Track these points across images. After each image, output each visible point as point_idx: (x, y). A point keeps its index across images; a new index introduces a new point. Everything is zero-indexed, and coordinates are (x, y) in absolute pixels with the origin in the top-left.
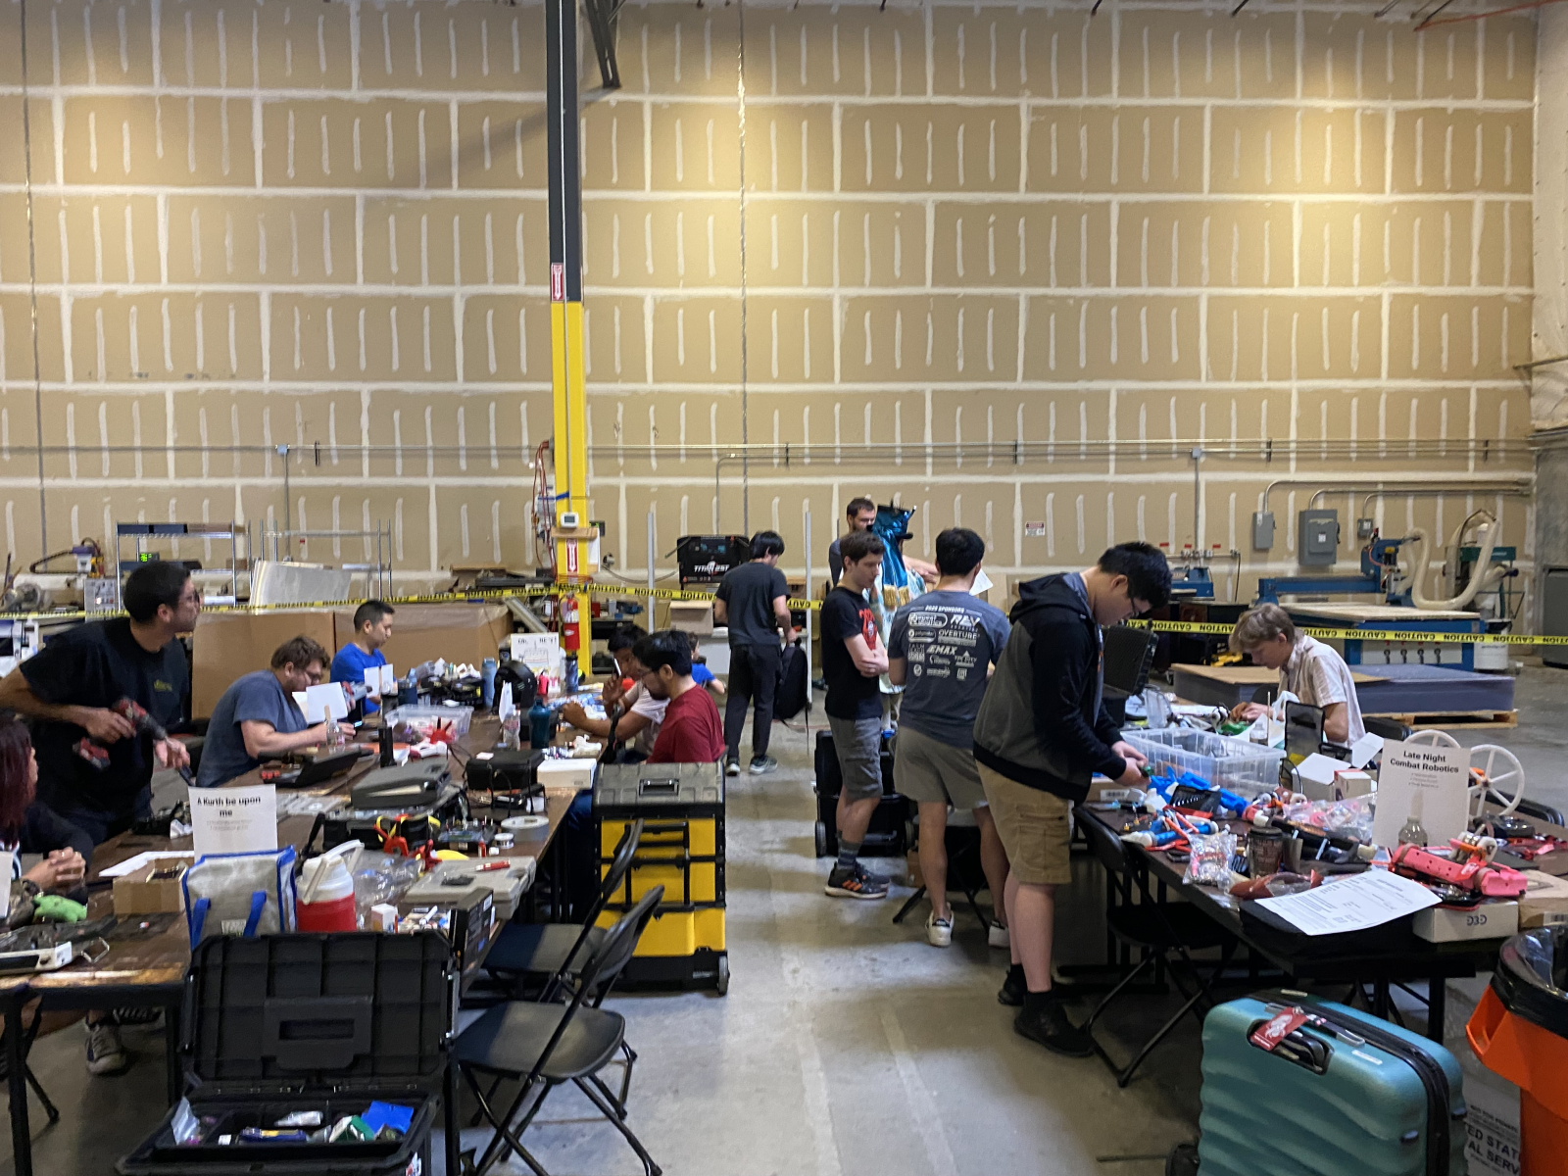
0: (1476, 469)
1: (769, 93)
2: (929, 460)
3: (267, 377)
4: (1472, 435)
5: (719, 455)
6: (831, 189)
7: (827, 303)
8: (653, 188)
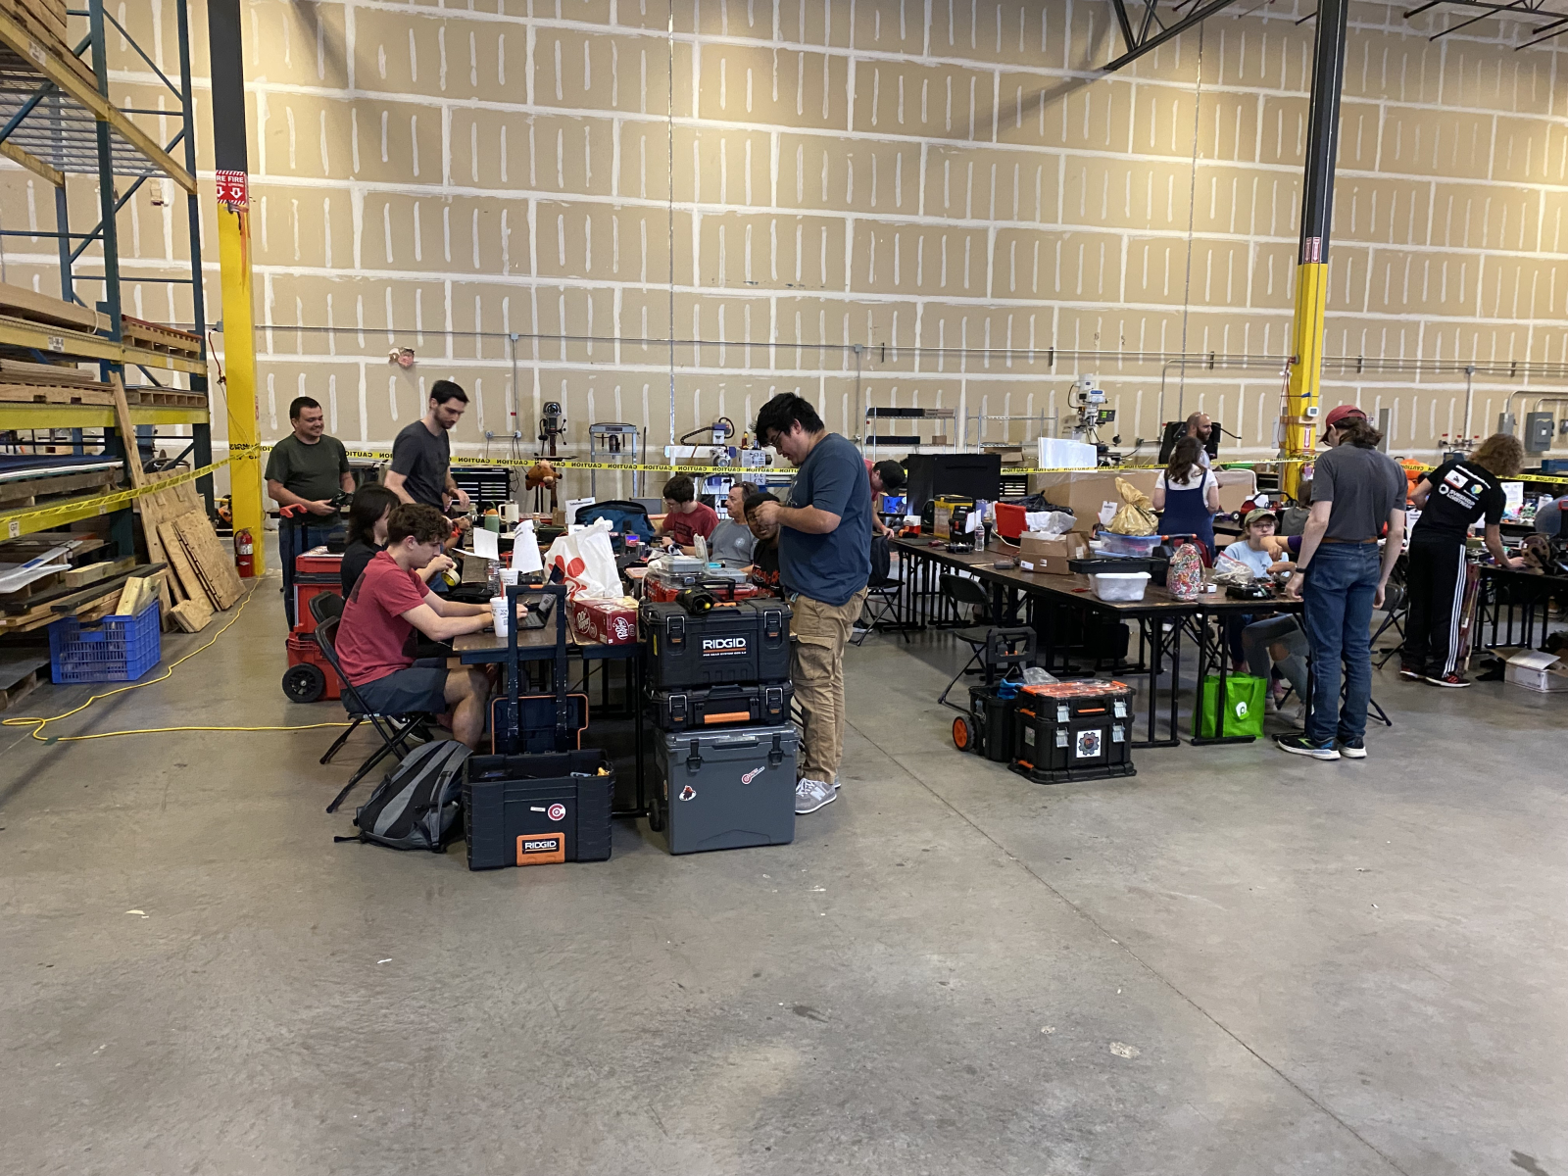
1: (1217, 83)
3: (848, 288)
5: (1166, 360)
6: (1253, 160)
7: (1245, 246)
8: (1133, 152)
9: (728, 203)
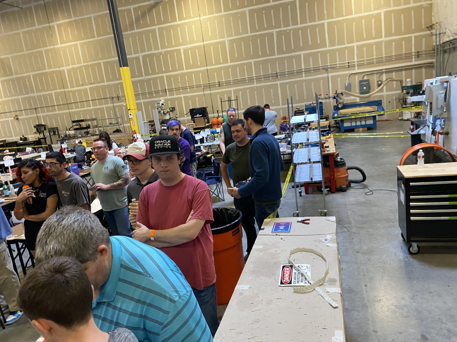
0: (415, 61)
2: (255, 80)
3: (105, 81)
4: (413, 51)
5: (203, 86)
6: (221, 12)
7: (224, 42)
8: (179, 21)
9: (72, 65)
